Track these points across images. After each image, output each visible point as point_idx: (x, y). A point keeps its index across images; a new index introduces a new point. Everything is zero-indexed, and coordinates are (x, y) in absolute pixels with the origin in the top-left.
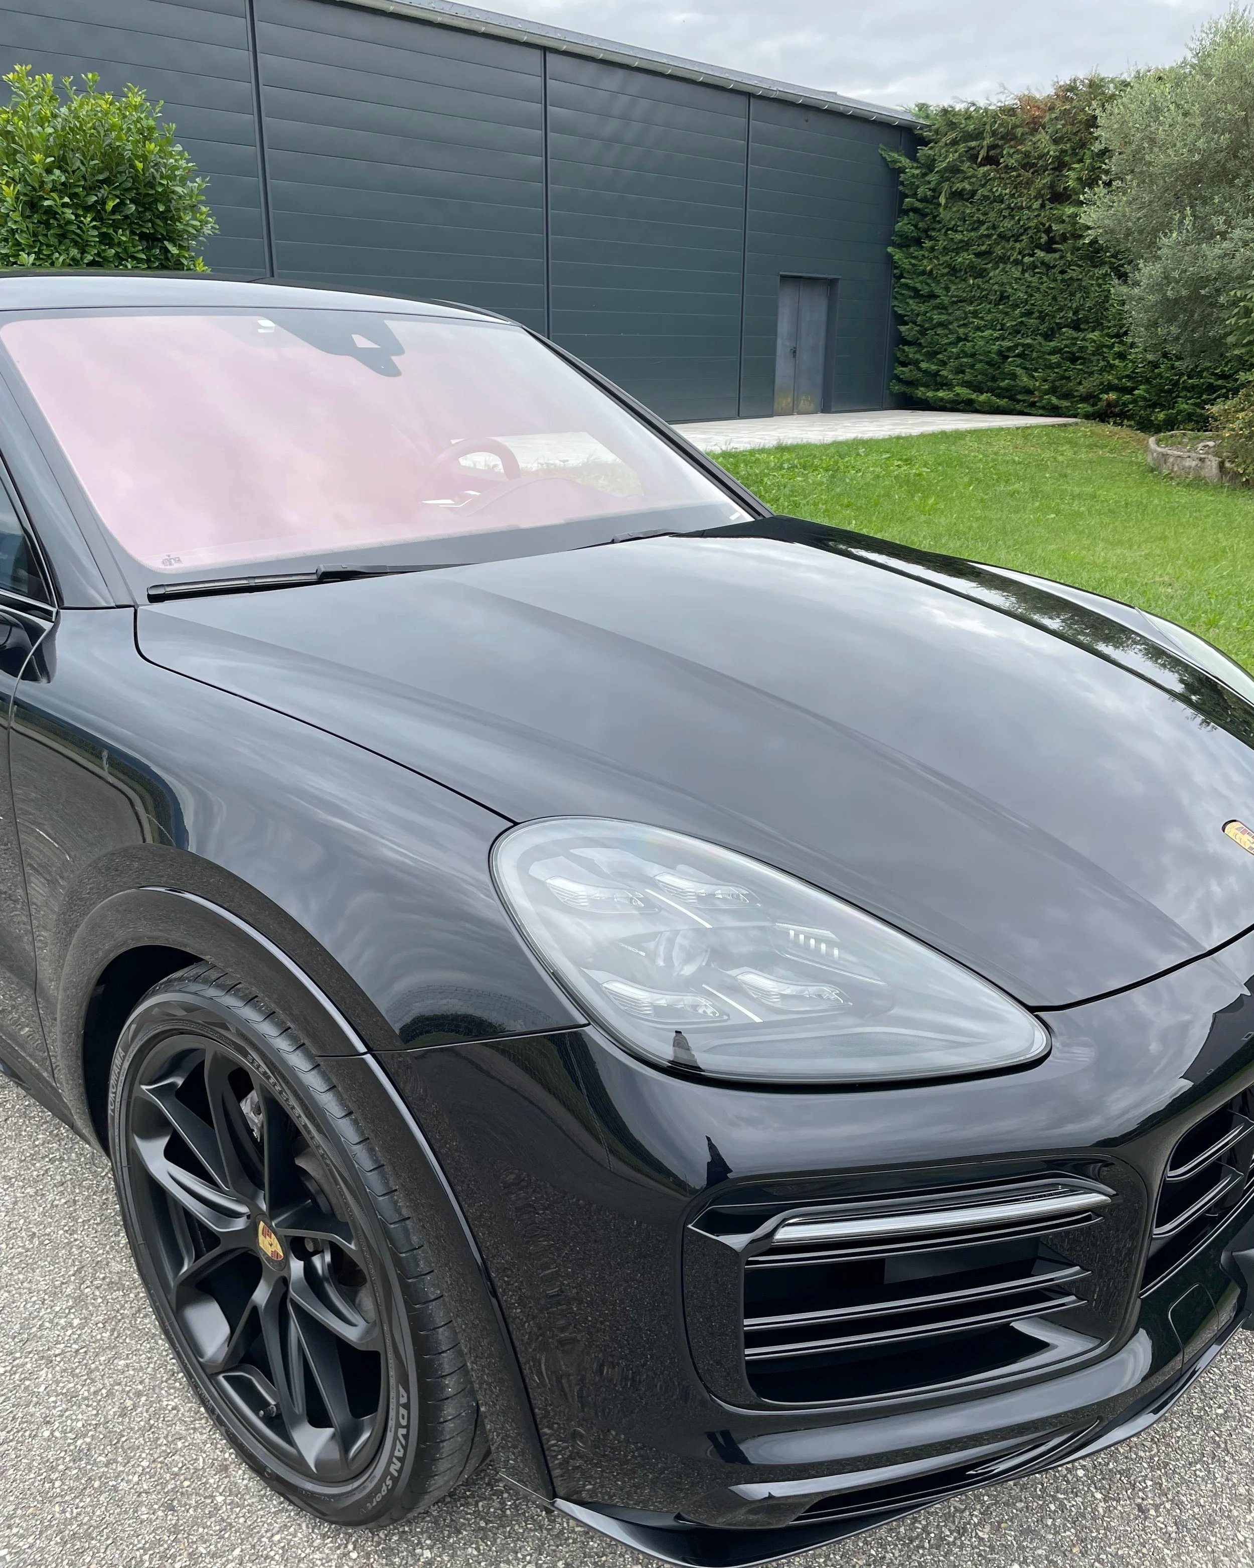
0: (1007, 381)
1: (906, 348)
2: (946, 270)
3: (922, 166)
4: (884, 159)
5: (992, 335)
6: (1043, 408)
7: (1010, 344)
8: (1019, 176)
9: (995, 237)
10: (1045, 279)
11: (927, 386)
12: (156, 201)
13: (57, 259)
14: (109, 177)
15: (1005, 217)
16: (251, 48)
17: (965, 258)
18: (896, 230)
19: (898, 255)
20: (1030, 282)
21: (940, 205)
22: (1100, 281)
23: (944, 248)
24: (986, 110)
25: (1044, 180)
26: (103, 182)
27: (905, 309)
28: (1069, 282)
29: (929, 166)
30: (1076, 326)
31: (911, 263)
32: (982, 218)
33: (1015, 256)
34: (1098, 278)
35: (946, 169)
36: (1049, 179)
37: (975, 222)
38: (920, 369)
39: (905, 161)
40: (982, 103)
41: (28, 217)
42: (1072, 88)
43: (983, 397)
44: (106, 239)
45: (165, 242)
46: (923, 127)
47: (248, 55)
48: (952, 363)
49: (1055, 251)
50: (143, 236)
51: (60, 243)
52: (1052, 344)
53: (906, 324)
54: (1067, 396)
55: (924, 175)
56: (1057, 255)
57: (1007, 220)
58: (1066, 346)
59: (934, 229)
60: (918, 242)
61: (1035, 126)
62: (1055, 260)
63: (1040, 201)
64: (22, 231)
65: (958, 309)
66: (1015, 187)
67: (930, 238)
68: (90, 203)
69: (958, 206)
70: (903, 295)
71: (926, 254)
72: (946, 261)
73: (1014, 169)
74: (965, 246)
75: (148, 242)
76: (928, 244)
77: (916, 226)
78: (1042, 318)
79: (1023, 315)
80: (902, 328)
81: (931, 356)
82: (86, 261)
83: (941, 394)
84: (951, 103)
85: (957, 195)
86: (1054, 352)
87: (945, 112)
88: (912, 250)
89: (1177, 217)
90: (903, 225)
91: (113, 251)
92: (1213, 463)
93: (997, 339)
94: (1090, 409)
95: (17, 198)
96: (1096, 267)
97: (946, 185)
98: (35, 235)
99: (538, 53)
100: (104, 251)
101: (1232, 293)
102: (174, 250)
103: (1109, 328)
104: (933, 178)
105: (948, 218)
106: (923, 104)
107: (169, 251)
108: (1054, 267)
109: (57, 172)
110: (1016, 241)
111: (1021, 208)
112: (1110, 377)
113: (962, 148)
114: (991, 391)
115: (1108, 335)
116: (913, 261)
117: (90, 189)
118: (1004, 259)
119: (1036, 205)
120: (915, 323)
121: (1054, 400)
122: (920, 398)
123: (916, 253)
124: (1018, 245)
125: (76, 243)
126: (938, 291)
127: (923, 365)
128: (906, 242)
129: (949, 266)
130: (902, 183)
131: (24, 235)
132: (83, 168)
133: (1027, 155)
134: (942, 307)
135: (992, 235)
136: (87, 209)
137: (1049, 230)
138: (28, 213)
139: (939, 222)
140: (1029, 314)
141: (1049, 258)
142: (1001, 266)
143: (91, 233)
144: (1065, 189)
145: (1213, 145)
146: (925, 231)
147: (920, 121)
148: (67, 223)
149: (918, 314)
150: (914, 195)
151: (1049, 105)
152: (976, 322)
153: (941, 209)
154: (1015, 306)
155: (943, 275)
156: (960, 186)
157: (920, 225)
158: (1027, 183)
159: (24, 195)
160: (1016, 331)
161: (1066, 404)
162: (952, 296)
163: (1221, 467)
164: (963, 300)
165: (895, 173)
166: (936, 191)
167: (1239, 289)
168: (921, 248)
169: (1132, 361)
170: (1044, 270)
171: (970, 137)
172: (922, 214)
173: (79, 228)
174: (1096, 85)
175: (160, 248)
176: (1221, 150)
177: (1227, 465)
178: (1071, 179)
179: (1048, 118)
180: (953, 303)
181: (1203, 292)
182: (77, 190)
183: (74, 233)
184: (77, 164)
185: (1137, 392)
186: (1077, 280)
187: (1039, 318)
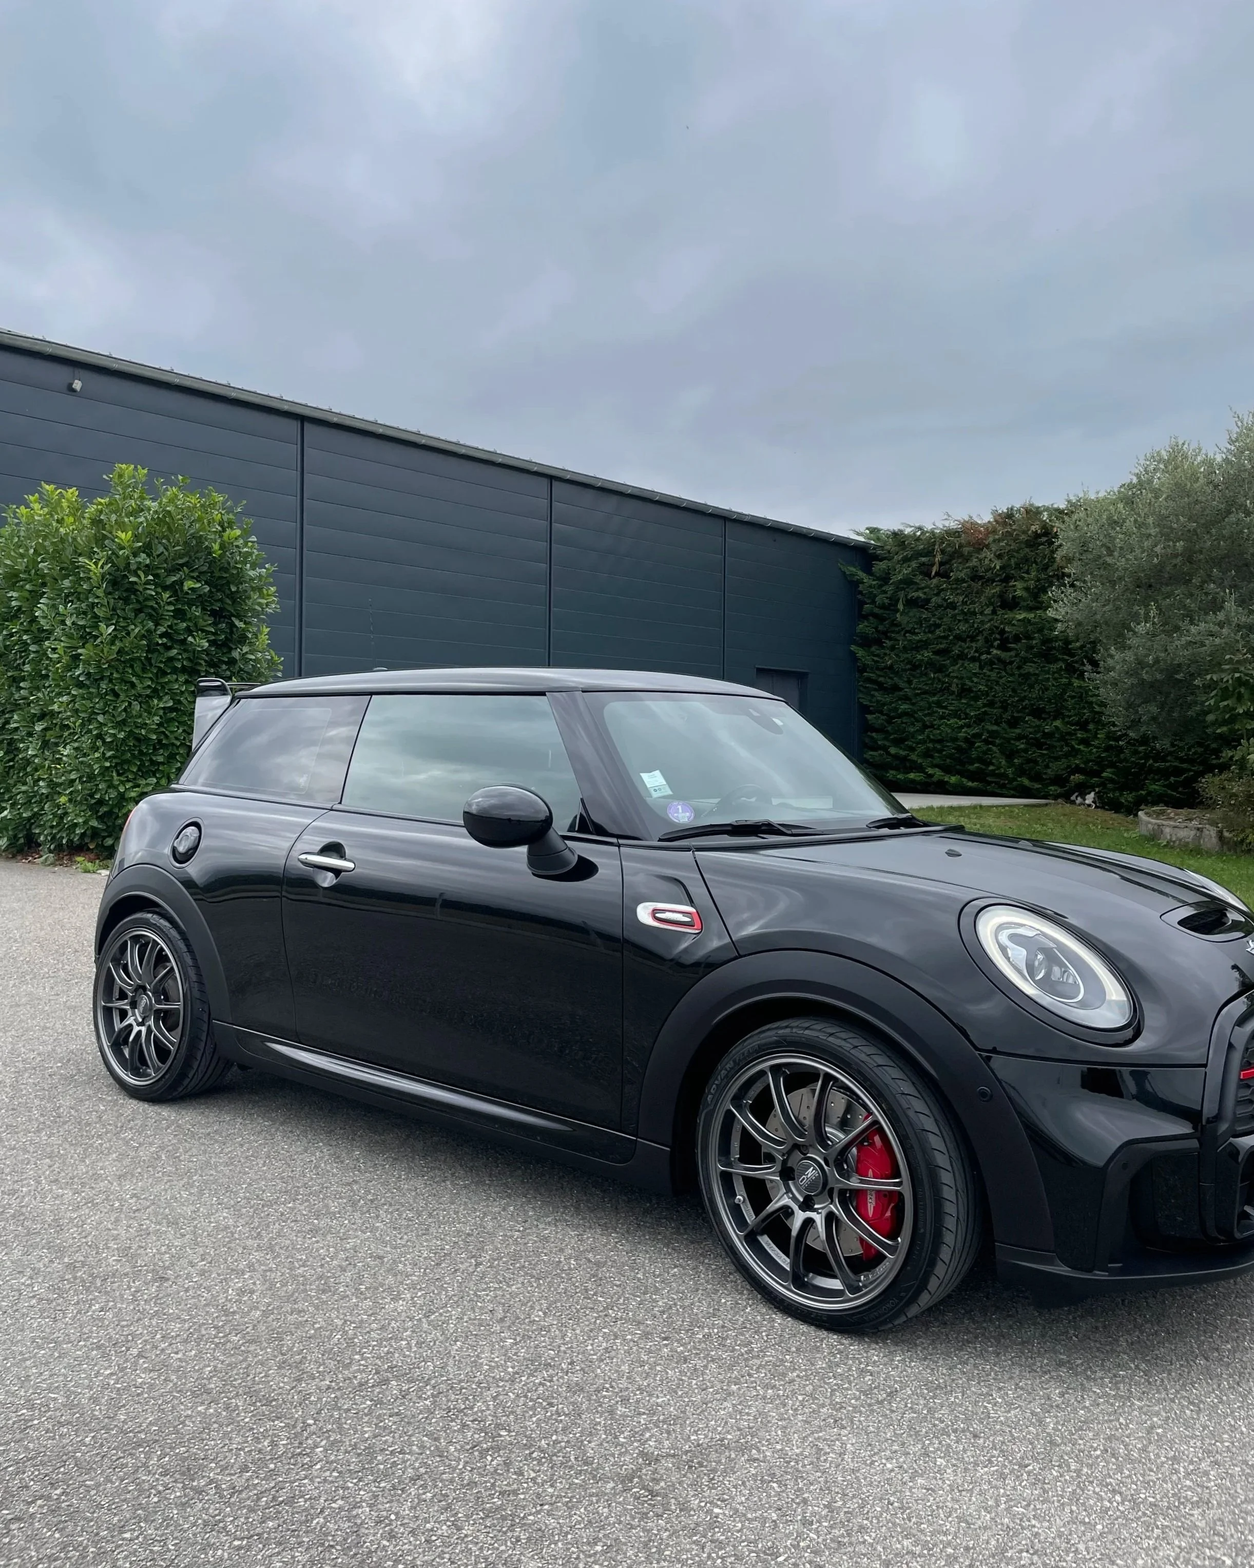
0: (976, 765)
1: (874, 734)
2: (908, 667)
3: (878, 579)
4: (845, 573)
5: (957, 723)
6: (1014, 789)
7: (976, 730)
8: (969, 586)
9: (951, 638)
10: (1004, 674)
11: (896, 769)
12: (228, 583)
13: (133, 630)
14: (188, 562)
15: (960, 621)
16: (299, 469)
17: (926, 655)
18: (858, 631)
19: (860, 653)
20: (989, 676)
21: (898, 610)
22: (1056, 675)
23: (904, 647)
24: (932, 532)
25: (994, 590)
26: (182, 565)
27: (870, 701)
28: (1027, 676)
29: (885, 579)
30: (1037, 713)
31: (873, 660)
32: (938, 621)
33: (972, 653)
34: (1054, 673)
35: (901, 581)
36: (998, 589)
37: (931, 625)
38: (888, 753)
39: (862, 575)
40: (928, 527)
41: (110, 593)
42: (1009, 515)
43: (953, 779)
44: (179, 614)
45: (233, 619)
46: (876, 547)
47: (295, 475)
48: (921, 748)
49: (1010, 650)
50: (214, 613)
51: (136, 616)
52: (1018, 731)
53: (871, 713)
54: (1037, 778)
55: (880, 586)
56: (1013, 653)
57: (962, 623)
58: (1031, 733)
59: (893, 632)
60: (879, 643)
61: (980, 546)
62: (1011, 657)
63: (991, 608)
64: (102, 605)
65: (922, 700)
66: (966, 596)
67: (890, 639)
68: (168, 583)
69: (914, 612)
70: (866, 688)
71: (888, 652)
72: (907, 658)
73: (963, 581)
74: (925, 645)
75: (215, 618)
76: (888, 643)
77: (876, 628)
78: (1005, 708)
79: (985, 705)
80: (869, 717)
81: (898, 742)
82: (158, 632)
83: (912, 776)
84: (902, 528)
85: (912, 603)
86: (1019, 738)
87: (895, 534)
88: (873, 649)
89: (1142, 612)
90: (862, 627)
91: (185, 625)
92: (1211, 833)
93: (962, 727)
94: (1059, 790)
95: (103, 577)
96: (1050, 663)
97: (901, 594)
98: (114, 609)
99: (545, 482)
100: (176, 624)
101: (1208, 677)
102: (241, 625)
103: (1070, 717)
104: (890, 589)
105: (905, 622)
106: (875, 529)
107: (236, 626)
108: (1011, 663)
109: (143, 555)
110: (971, 641)
111: (974, 613)
112: (1077, 762)
113: (914, 564)
114: (961, 773)
115: (1068, 723)
116: (876, 659)
117: (171, 571)
118: (962, 656)
119: (988, 611)
120: (881, 712)
121: (1026, 782)
122: (891, 781)
123: (878, 652)
124: (974, 645)
125: (151, 617)
126: (902, 685)
127: (893, 750)
128: (866, 642)
129: (910, 662)
130: (861, 593)
131: (103, 609)
132: (166, 553)
133: (974, 568)
134: (906, 699)
135: (949, 636)
136: (165, 588)
137: (1003, 632)
138: (110, 589)
139: (896, 625)
140: (991, 704)
141: (1004, 655)
142: (960, 662)
143: (167, 608)
144: (1014, 597)
145: (1169, 551)
146: (885, 633)
147: (872, 542)
148: (146, 599)
149: (884, 704)
150: (873, 602)
151: (990, 530)
152: (941, 711)
153: (898, 615)
154: (976, 699)
155: (906, 670)
156: (915, 594)
157: (881, 628)
158: (977, 593)
159: (110, 574)
160: (980, 720)
161: (1037, 786)
162: (915, 689)
163: (1221, 837)
164: (925, 692)
165: (854, 584)
166: (894, 600)
167: (1215, 672)
168: (883, 648)
169: (1096, 747)
170: (1002, 667)
171: (920, 554)
172: (881, 619)
173: (157, 603)
174: (1032, 513)
175: (227, 623)
176: (1176, 556)
177: (1226, 834)
178: (1019, 589)
179: (991, 539)
180: (917, 695)
181: (1178, 677)
182: (159, 571)
183: (152, 607)
184: (161, 549)
185: (1104, 774)
186: (1035, 674)
187: (1001, 707)
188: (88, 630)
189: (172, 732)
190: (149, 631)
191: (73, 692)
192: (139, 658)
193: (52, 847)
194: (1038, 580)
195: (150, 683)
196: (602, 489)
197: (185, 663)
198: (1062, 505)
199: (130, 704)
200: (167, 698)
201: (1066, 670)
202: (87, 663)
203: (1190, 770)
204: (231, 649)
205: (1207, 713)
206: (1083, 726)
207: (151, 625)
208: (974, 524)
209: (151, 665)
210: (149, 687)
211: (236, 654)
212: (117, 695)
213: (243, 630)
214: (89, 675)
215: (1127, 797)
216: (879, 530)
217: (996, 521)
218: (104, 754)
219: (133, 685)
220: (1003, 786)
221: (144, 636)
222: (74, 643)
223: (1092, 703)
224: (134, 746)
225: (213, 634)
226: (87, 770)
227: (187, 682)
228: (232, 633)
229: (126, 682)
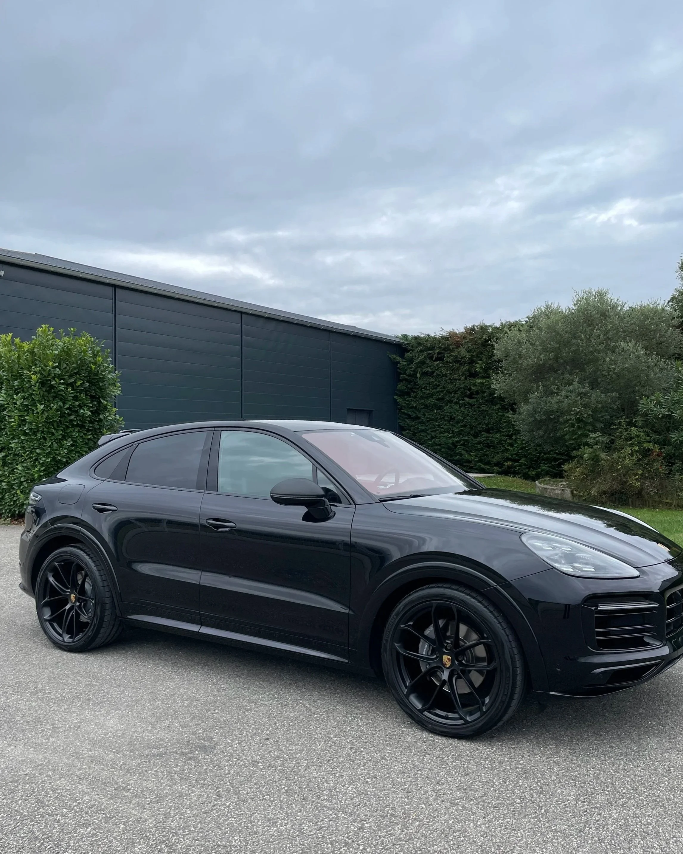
0: (458, 457)
2: (423, 406)
3: (407, 361)
4: (390, 358)
5: (448, 436)
6: (477, 469)
7: (457, 440)
8: (453, 366)
9: (445, 392)
10: (471, 410)
12: (98, 382)
13: (53, 407)
14: (78, 372)
15: (449, 383)
16: (114, 312)
17: (431, 401)
18: (398, 388)
19: (399, 400)
20: (464, 412)
21: (417, 377)
22: (497, 411)
23: (421, 396)
24: (435, 338)
25: (465, 368)
26: (76, 373)
27: (405, 424)
28: (482, 412)
29: (411, 361)
30: (488, 431)
31: (405, 403)
32: (438, 384)
33: (455, 400)
35: (419, 362)
36: (467, 367)
37: (435, 385)
39: (399, 359)
40: (432, 335)
41: (40, 388)
42: (473, 329)
44: (75, 398)
45: (101, 399)
46: (406, 344)
49: (474, 398)
50: (91, 396)
51: (54, 400)
52: (478, 440)
54: (488, 463)
55: (408, 365)
56: (475, 400)
57: (450, 385)
58: (484, 441)
59: (415, 388)
60: (408, 394)
61: (458, 345)
62: (474, 402)
63: (464, 377)
64: (36, 394)
65: (431, 424)
66: (452, 371)
67: (414, 392)
68: (68, 382)
69: (426, 378)
70: (403, 417)
71: (413, 399)
72: (423, 402)
73: (451, 363)
74: (431, 396)
75: (92, 399)
76: (413, 395)
77: (406, 387)
78: (471, 428)
79: (462, 426)
82: (65, 407)
84: (419, 334)
85: (425, 374)
86: (479, 443)
87: (416, 338)
88: (406, 397)
89: (535, 386)
90: (400, 386)
91: (78, 403)
92: (568, 492)
93: (451, 437)
94: (499, 470)
95: (37, 381)
96: (494, 405)
97: (419, 369)
98: (43, 397)
99: (239, 315)
100: (74, 403)
101: (565, 417)
102: (104, 402)
103: (504, 432)
104: (413, 366)
105: (422, 383)
106: (405, 335)
107: (102, 403)
108: (474, 405)
109: (58, 369)
110: (455, 394)
111: (456, 380)
112: (507, 455)
113: (425, 353)
115: (503, 435)
116: (407, 402)
117: (71, 376)
118: (450, 401)
119: (463, 378)
120: (410, 430)
121: (482, 466)
123: (408, 399)
124: (456, 395)
125: (61, 400)
126: (420, 415)
128: (402, 394)
129: (424, 404)
130: (399, 368)
131: (37, 396)
132: (68, 368)
133: (456, 357)
134: (423, 423)
135: (443, 391)
136: (69, 385)
137: (470, 389)
138: (41, 386)
139: (417, 385)
140: (465, 426)
141: (471, 401)
142: (449, 404)
143: (70, 395)
144: (475, 371)
145: (547, 358)
146: (411, 389)
147: (404, 341)
148: (59, 391)
149: (411, 426)
150: (405, 373)
151: (463, 336)
152: (440, 429)
153: (418, 380)
154: (458, 422)
155: (422, 408)
156: (426, 370)
157: (409, 386)
158: (457, 369)
159: (40, 379)
160: (460, 433)
161: (488, 467)
162: (427, 418)
163: (572, 492)
164: (433, 420)
165: (395, 364)
166: (415, 372)
167: (567, 415)
168: (410, 396)
169: (516, 447)
170: (469, 406)
171: (429, 349)
172: (409, 382)
173: (64, 393)
174: (484, 328)
175: (97, 401)
176: (550, 359)
177: (575, 492)
178: (478, 367)
179: (463, 342)
180: (428, 421)
181: (552, 417)
182: (65, 377)
183: (62, 395)
184: (65, 365)
185: (521, 461)
186: (486, 411)
187: (470, 428)
188: (29, 407)
189: (72, 457)
190: (60, 407)
191: (22, 438)
192: (56, 421)
193: (9, 515)
194: (487, 363)
195: (61, 433)
196: (267, 318)
197: (79, 422)
198: (498, 325)
199: (52, 443)
200: (70, 439)
201: (501, 409)
202: (30, 423)
203: (561, 459)
204: (99, 414)
205: (566, 435)
206: (510, 436)
207: (61, 404)
208: (455, 334)
209: (61, 424)
210: (61, 434)
211: (101, 417)
212: (45, 439)
213: (106, 404)
214: (31, 429)
215: (533, 473)
216: (407, 336)
217: (467, 333)
218: (39, 469)
219: (53, 434)
220: (471, 468)
221: (58, 409)
222: (22, 413)
223: (514, 425)
224: (55, 464)
225: (91, 407)
226: (30, 477)
227: (79, 432)
228: (99, 406)
229: (50, 432)
